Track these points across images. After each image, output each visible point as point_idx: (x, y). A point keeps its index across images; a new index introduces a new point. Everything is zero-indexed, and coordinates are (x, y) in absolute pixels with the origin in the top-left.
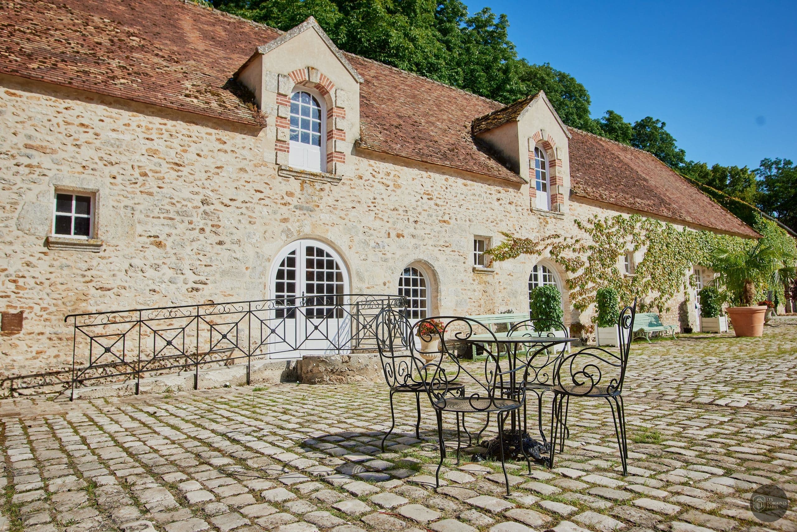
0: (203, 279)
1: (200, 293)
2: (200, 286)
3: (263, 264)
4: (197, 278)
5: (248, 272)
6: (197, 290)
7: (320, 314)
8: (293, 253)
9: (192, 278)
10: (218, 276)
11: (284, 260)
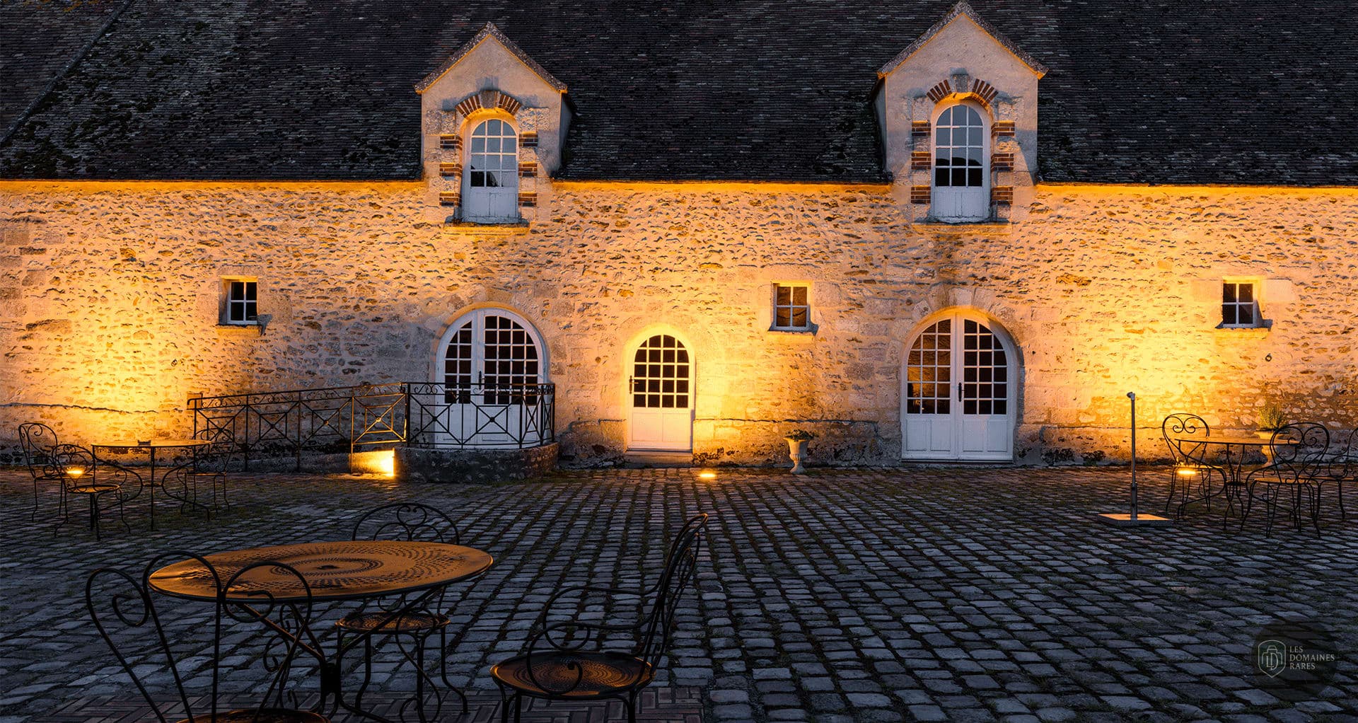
0: (359, 359)
1: (356, 374)
2: (356, 367)
3: (426, 341)
4: (353, 359)
5: (408, 351)
6: (353, 371)
7: (504, 399)
8: (469, 325)
9: (348, 358)
10: (374, 356)
11: (456, 335)
